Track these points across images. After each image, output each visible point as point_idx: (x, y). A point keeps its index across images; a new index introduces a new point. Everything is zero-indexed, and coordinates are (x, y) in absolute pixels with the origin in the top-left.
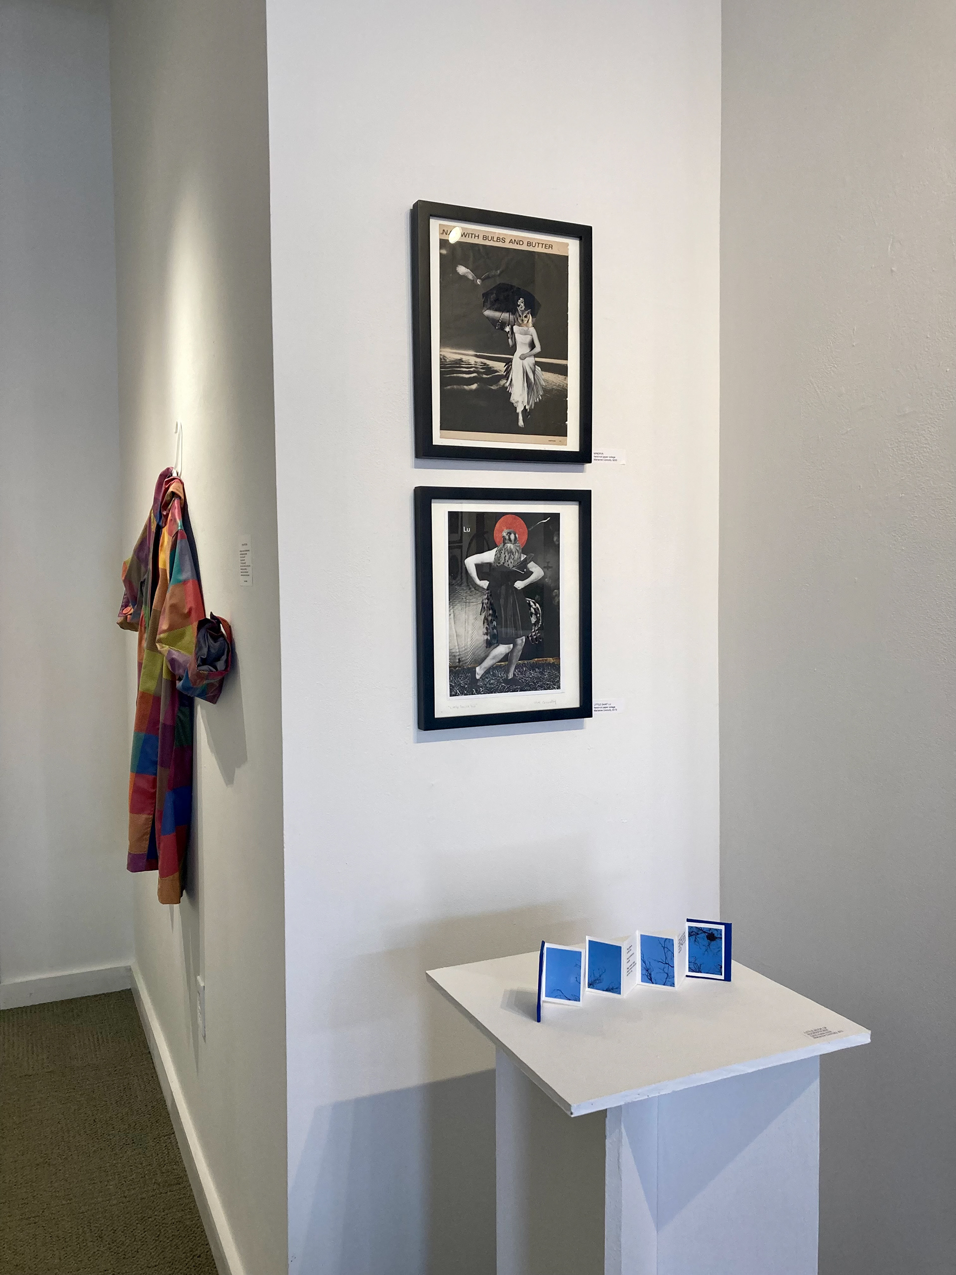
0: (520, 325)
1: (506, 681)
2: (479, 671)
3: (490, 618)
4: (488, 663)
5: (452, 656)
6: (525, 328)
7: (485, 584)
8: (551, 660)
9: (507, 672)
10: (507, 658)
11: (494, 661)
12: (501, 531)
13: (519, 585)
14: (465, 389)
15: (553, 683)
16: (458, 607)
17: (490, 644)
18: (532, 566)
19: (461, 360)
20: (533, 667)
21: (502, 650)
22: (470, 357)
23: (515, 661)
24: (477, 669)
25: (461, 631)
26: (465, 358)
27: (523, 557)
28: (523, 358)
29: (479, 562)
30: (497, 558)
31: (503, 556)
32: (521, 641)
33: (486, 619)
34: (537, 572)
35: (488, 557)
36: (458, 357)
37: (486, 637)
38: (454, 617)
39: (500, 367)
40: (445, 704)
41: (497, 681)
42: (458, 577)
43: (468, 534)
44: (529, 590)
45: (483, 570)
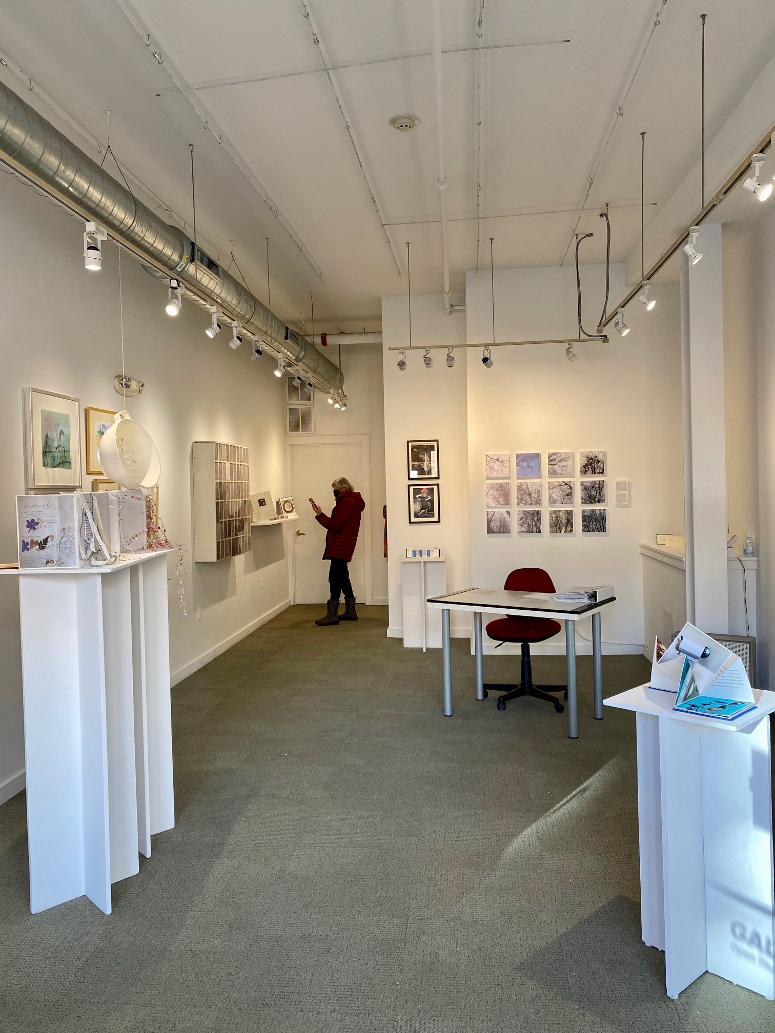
2: (419, 514)
3: (421, 505)
4: (421, 513)
6: (426, 458)
7: (420, 500)
9: (424, 514)
10: (424, 512)
12: (422, 491)
13: (426, 500)
15: (433, 516)
21: (423, 511)
22: (417, 463)
23: (426, 512)
28: (426, 463)
31: (423, 495)
32: (427, 509)
34: (430, 498)
35: (421, 495)
39: (422, 464)
40: (413, 520)
41: (423, 516)
42: (415, 498)
43: (417, 492)
44: (429, 501)
45: (419, 497)
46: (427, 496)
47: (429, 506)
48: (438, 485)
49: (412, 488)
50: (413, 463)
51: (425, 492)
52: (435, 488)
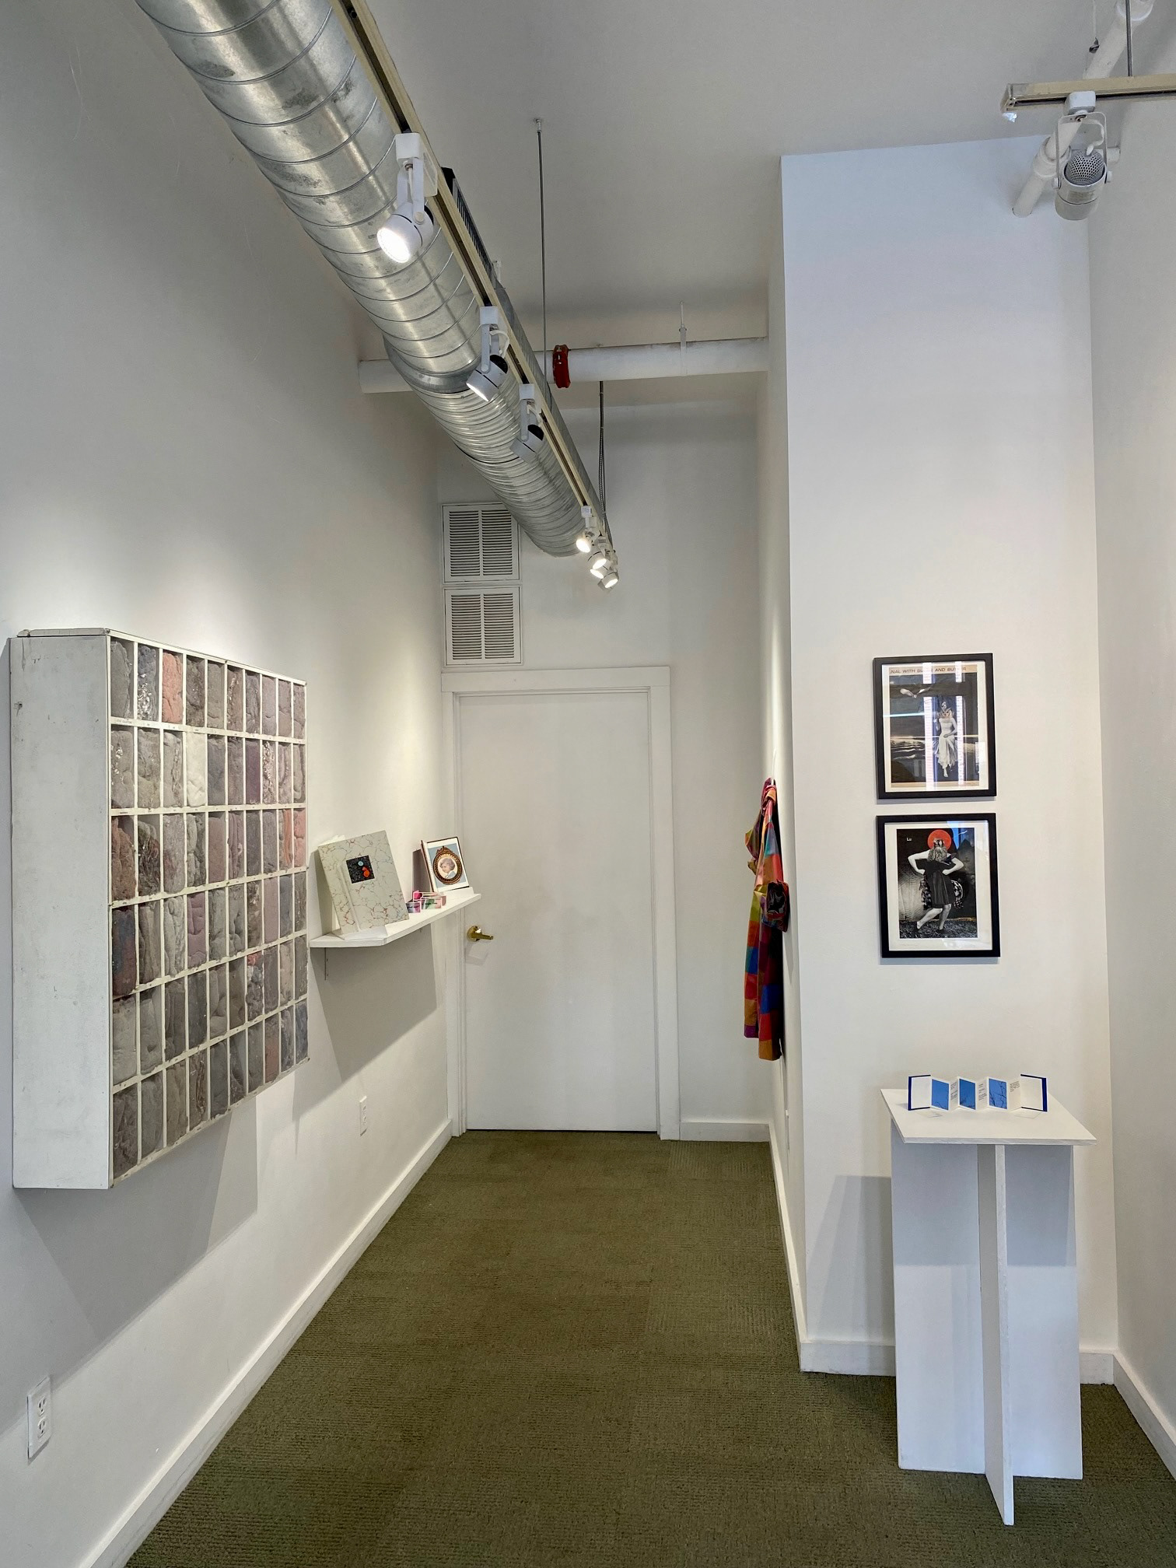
0: (943, 718)
1: (938, 931)
2: (919, 924)
3: (926, 892)
4: (925, 919)
5: (901, 914)
6: (947, 719)
7: (922, 871)
8: (970, 919)
9: (939, 925)
10: (937, 917)
11: (929, 918)
12: (932, 839)
13: (946, 872)
14: (907, 759)
15: (971, 930)
16: (904, 885)
17: (926, 908)
18: (955, 860)
19: (904, 742)
20: (957, 923)
21: (935, 911)
22: (910, 740)
23: (945, 918)
24: (918, 923)
25: (906, 899)
26: (906, 741)
27: (948, 855)
28: (946, 736)
29: (918, 858)
30: (930, 856)
31: (934, 854)
32: (948, 907)
33: (923, 892)
34: (958, 864)
35: (925, 855)
36: (902, 741)
37: (923, 904)
38: (901, 891)
40: (896, 943)
41: (934, 930)
42: (904, 867)
43: (910, 842)
44: (953, 875)
45: (920, 863)
46: (949, 860)
47: (957, 893)
48: (991, 818)
49: (891, 831)
50: (898, 740)
51: (941, 843)
52: (981, 829)
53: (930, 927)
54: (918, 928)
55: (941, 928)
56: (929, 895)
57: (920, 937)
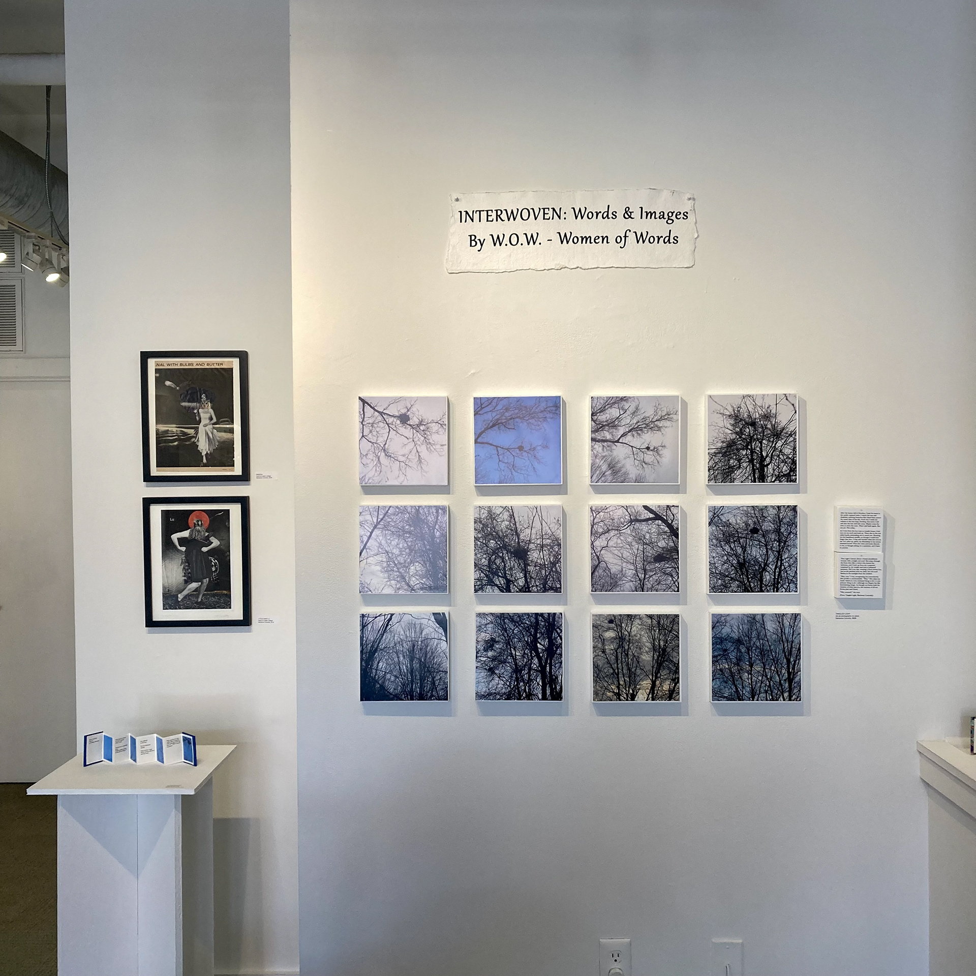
0: (203, 409)
1: (197, 603)
2: (180, 597)
3: (186, 568)
4: (185, 592)
5: (164, 588)
6: (207, 410)
7: (183, 549)
8: (225, 592)
9: (198, 598)
10: (196, 590)
11: (189, 592)
12: (192, 520)
13: (205, 549)
14: (171, 446)
15: (226, 604)
16: (167, 561)
17: (187, 582)
18: (212, 539)
19: (168, 430)
20: (214, 595)
21: (194, 585)
22: (173, 428)
23: (203, 592)
24: (179, 595)
25: (169, 574)
26: (170, 429)
27: (207, 534)
28: (205, 426)
29: (179, 537)
30: (191, 534)
31: (194, 533)
32: (206, 581)
33: (184, 568)
34: (215, 542)
35: (186, 534)
37: (184, 578)
38: (165, 567)
39: (192, 432)
40: (160, 614)
41: (191, 603)
42: (167, 545)
43: (173, 521)
44: (212, 552)
45: (182, 541)
46: (207, 538)
47: (214, 569)
48: (244, 502)
49: (156, 511)
50: (162, 428)
51: (200, 523)
52: (235, 511)
53: (189, 599)
54: (179, 600)
55: (199, 600)
56: (189, 570)
57: (180, 609)
